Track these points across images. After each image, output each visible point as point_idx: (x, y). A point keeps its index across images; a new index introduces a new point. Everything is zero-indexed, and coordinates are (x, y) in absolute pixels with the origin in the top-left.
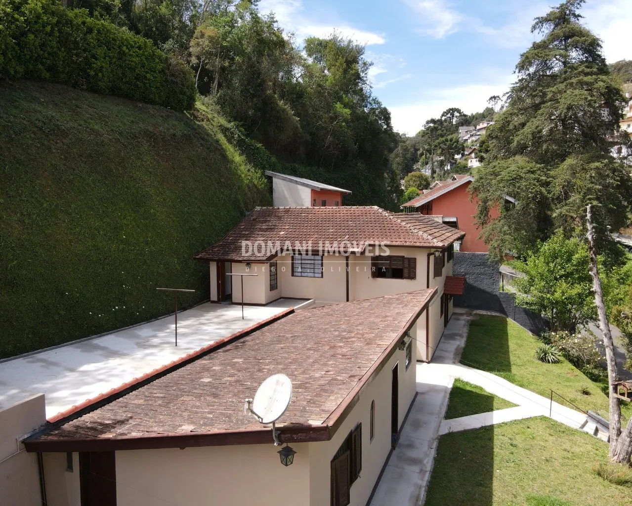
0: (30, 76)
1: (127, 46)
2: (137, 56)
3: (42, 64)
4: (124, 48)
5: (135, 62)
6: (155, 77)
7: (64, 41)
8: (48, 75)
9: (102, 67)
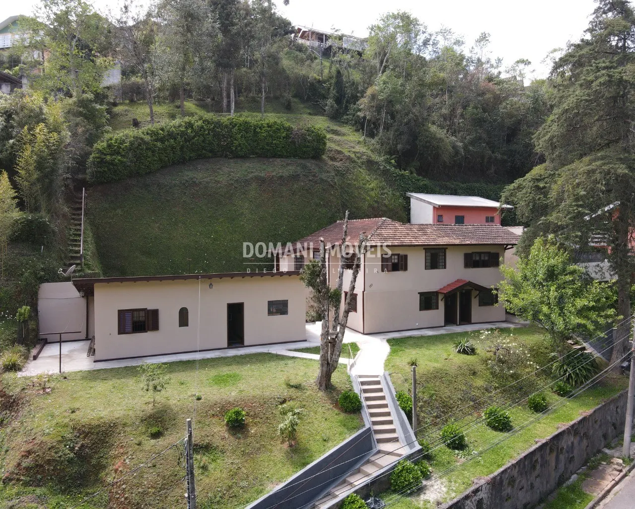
0: (201, 157)
1: (260, 128)
2: (266, 132)
3: (206, 150)
4: (258, 130)
5: (264, 136)
6: (280, 142)
7: (217, 135)
8: (210, 154)
9: (240, 144)
